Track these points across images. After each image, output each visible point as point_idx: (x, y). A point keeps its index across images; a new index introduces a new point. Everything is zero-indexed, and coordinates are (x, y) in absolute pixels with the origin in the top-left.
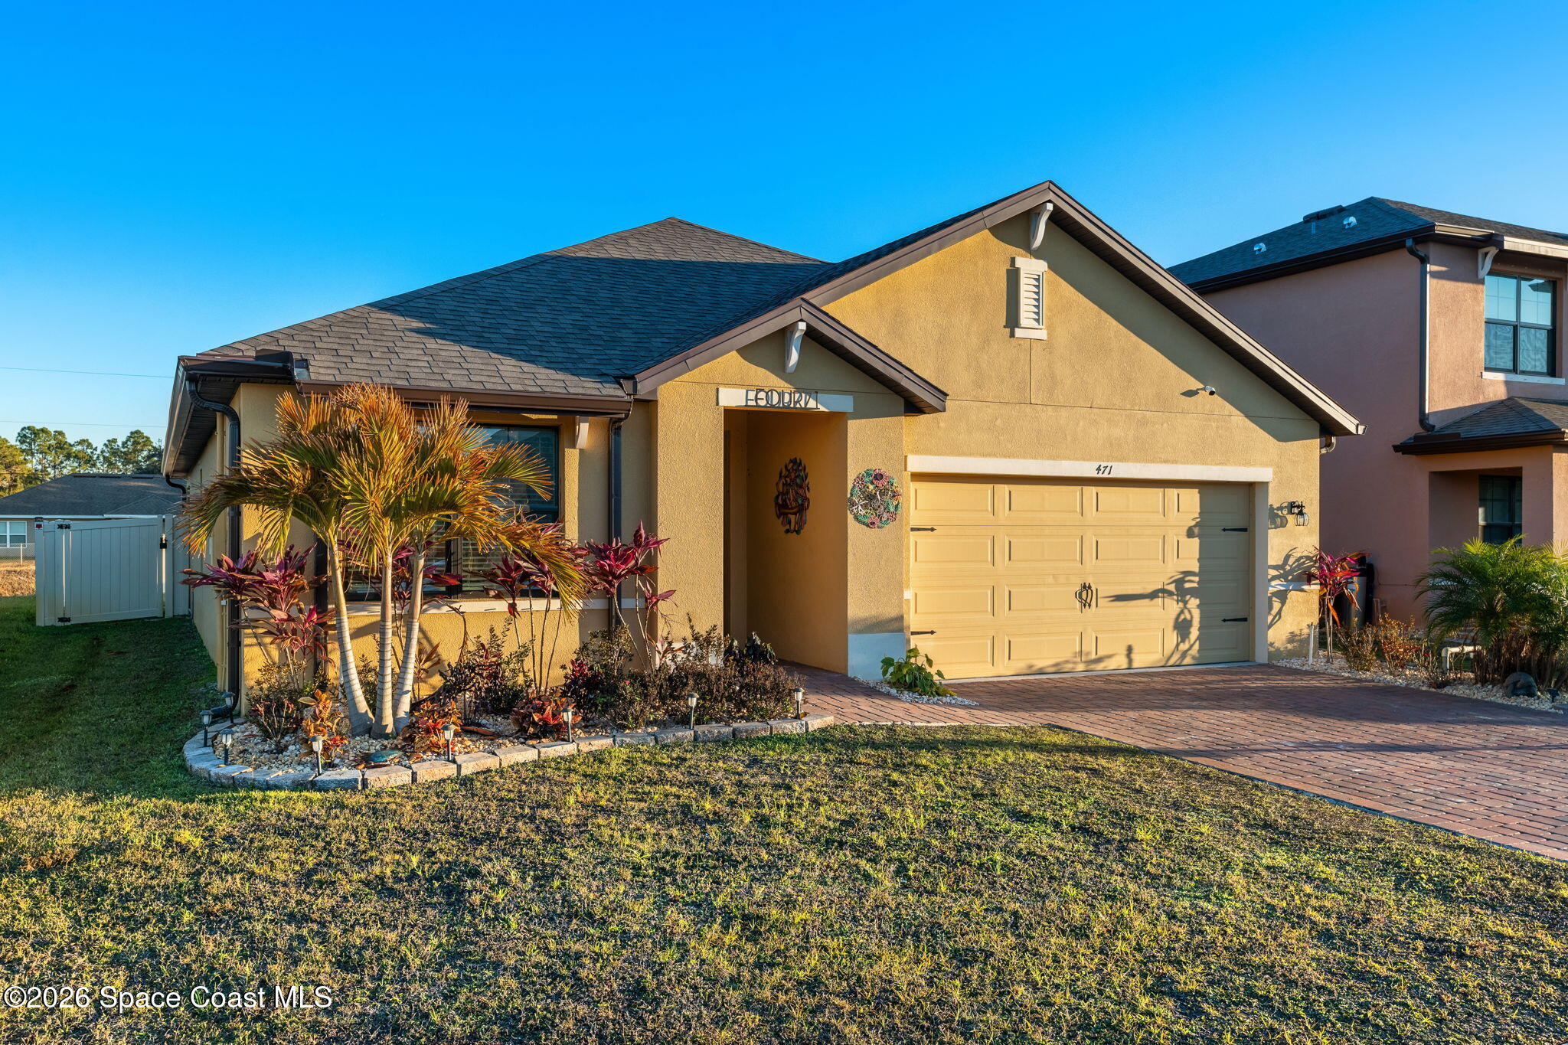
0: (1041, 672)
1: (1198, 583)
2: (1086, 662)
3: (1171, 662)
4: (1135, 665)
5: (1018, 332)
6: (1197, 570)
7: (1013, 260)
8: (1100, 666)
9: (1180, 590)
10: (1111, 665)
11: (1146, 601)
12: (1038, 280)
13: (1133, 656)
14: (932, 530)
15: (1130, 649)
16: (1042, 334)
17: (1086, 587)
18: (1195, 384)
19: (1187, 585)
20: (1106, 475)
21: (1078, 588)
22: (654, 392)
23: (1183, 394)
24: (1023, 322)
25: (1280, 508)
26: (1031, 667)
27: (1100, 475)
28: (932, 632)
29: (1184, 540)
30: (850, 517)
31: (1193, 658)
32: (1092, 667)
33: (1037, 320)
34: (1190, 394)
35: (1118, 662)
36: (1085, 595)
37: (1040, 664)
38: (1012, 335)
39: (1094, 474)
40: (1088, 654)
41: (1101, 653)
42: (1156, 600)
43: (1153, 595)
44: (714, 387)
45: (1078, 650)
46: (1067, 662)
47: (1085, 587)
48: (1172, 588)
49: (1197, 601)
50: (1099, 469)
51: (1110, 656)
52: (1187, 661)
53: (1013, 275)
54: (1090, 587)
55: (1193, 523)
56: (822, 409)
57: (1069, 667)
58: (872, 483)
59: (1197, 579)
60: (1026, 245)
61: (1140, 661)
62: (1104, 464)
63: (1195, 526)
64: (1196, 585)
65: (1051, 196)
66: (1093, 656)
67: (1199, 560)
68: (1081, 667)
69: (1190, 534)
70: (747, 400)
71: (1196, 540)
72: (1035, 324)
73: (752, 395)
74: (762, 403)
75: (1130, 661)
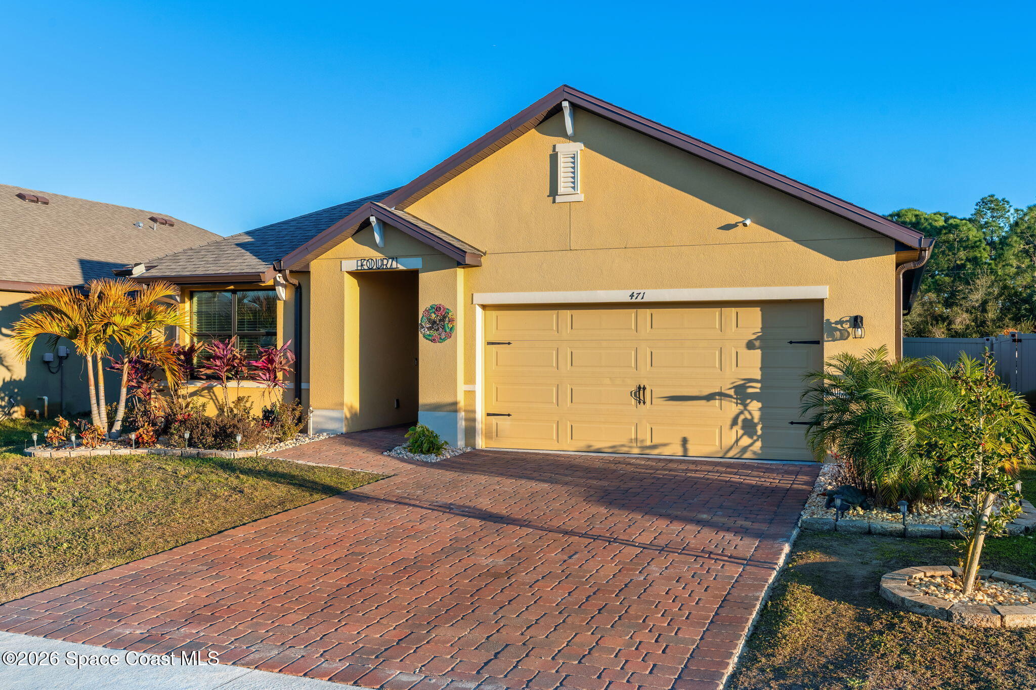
0: (598, 451)
1: (761, 388)
2: (640, 447)
3: (730, 454)
4: (690, 453)
5: (558, 199)
6: (759, 377)
7: (554, 146)
8: (656, 452)
9: (741, 393)
10: (666, 452)
11: (703, 402)
12: (573, 158)
13: (689, 446)
14: (509, 343)
15: (685, 441)
16: (581, 197)
17: (641, 389)
18: (733, 218)
19: (750, 390)
20: (639, 300)
21: (634, 389)
22: (308, 266)
23: (719, 228)
24: (561, 190)
25: (841, 322)
26: (590, 446)
27: (634, 300)
28: (509, 415)
29: (743, 351)
30: (421, 336)
31: (754, 453)
32: (648, 451)
33: (574, 188)
34: (728, 227)
35: (675, 450)
36: (639, 393)
37: (597, 445)
38: (554, 202)
39: (628, 300)
40: (642, 441)
41: (655, 441)
42: (712, 402)
43: (710, 397)
44: (339, 261)
45: (633, 437)
46: (623, 446)
47: (639, 388)
48: (732, 392)
49: (759, 405)
50: (632, 296)
51: (665, 445)
52: (748, 455)
53: (554, 158)
54: (644, 388)
55: (754, 337)
56: (401, 267)
57: (625, 449)
58: (435, 313)
59: (759, 385)
60: (563, 133)
61: (695, 450)
62: (636, 292)
63: (755, 339)
64: (758, 390)
65: (566, 96)
66: (648, 443)
67: (761, 369)
68: (636, 451)
69: (750, 345)
70: (357, 266)
71: (758, 352)
72: (571, 191)
73: (359, 264)
74: (366, 267)
75: (685, 450)
